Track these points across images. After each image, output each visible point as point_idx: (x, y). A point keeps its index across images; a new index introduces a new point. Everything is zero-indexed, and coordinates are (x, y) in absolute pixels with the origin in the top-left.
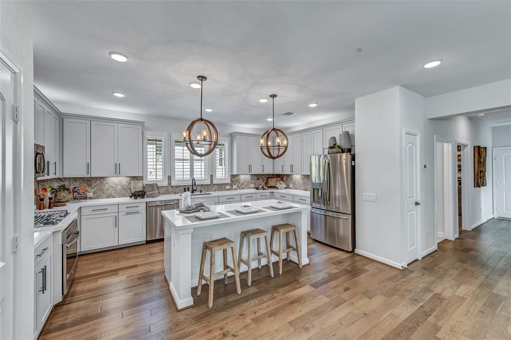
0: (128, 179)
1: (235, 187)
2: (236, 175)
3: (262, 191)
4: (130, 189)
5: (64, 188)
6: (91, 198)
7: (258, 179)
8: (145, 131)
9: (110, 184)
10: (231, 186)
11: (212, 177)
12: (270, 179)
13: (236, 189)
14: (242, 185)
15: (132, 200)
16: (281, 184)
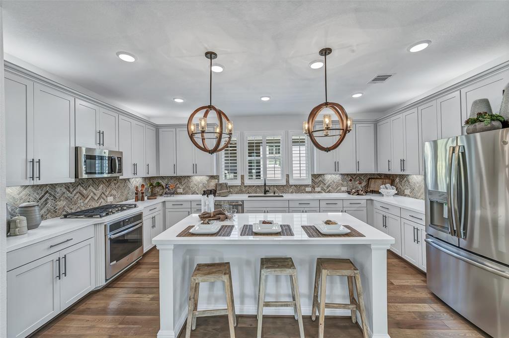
0: (208, 178)
1: (318, 189)
3: (355, 197)
5: (159, 185)
6: (181, 194)
7: (351, 180)
9: (195, 182)
10: (313, 187)
11: (289, 177)
12: (373, 180)
13: (319, 192)
14: (328, 187)
16: (387, 189)
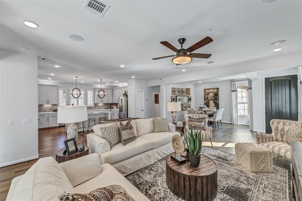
0: (52, 105)
1: (96, 108)
2: (97, 104)
4: (53, 109)
7: (106, 105)
8: (58, 88)
9: (45, 107)
11: (87, 105)
14: (99, 107)
15: (54, 112)
16: (115, 107)
